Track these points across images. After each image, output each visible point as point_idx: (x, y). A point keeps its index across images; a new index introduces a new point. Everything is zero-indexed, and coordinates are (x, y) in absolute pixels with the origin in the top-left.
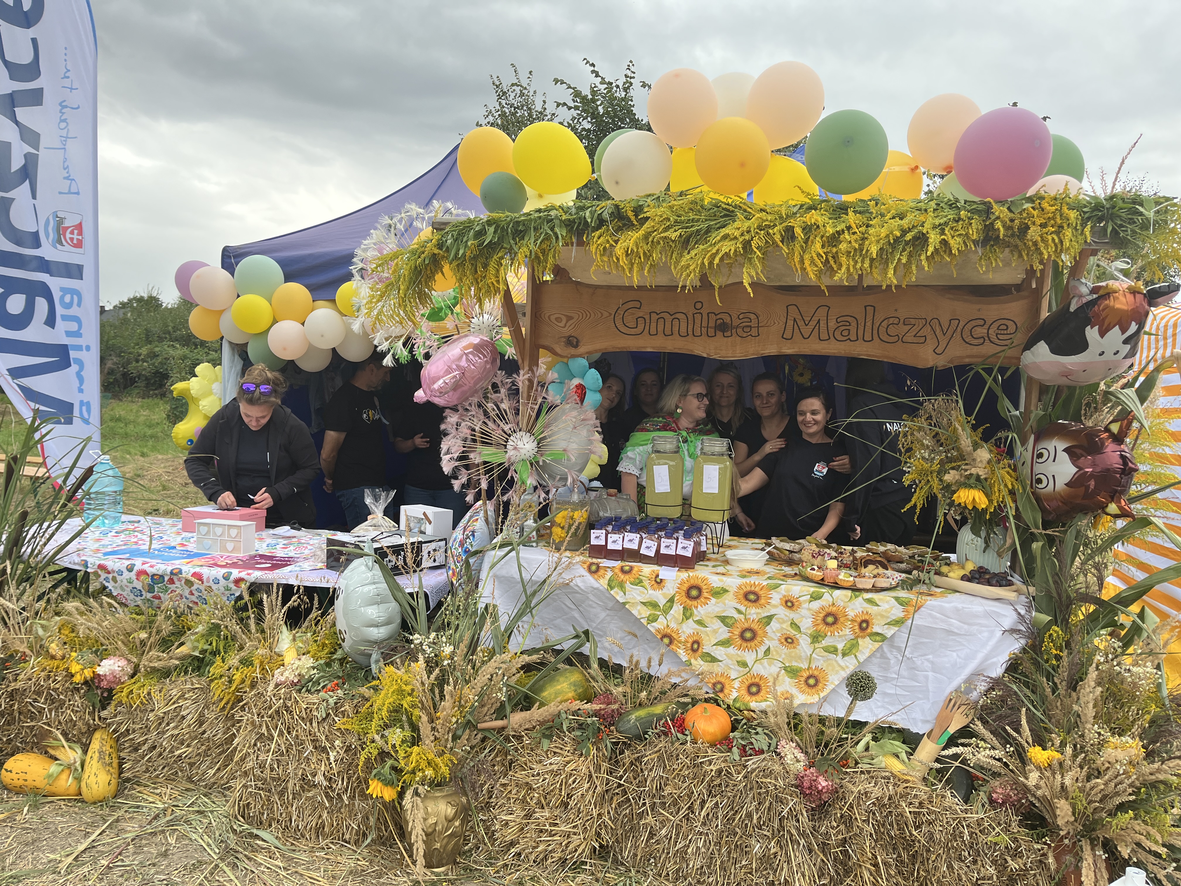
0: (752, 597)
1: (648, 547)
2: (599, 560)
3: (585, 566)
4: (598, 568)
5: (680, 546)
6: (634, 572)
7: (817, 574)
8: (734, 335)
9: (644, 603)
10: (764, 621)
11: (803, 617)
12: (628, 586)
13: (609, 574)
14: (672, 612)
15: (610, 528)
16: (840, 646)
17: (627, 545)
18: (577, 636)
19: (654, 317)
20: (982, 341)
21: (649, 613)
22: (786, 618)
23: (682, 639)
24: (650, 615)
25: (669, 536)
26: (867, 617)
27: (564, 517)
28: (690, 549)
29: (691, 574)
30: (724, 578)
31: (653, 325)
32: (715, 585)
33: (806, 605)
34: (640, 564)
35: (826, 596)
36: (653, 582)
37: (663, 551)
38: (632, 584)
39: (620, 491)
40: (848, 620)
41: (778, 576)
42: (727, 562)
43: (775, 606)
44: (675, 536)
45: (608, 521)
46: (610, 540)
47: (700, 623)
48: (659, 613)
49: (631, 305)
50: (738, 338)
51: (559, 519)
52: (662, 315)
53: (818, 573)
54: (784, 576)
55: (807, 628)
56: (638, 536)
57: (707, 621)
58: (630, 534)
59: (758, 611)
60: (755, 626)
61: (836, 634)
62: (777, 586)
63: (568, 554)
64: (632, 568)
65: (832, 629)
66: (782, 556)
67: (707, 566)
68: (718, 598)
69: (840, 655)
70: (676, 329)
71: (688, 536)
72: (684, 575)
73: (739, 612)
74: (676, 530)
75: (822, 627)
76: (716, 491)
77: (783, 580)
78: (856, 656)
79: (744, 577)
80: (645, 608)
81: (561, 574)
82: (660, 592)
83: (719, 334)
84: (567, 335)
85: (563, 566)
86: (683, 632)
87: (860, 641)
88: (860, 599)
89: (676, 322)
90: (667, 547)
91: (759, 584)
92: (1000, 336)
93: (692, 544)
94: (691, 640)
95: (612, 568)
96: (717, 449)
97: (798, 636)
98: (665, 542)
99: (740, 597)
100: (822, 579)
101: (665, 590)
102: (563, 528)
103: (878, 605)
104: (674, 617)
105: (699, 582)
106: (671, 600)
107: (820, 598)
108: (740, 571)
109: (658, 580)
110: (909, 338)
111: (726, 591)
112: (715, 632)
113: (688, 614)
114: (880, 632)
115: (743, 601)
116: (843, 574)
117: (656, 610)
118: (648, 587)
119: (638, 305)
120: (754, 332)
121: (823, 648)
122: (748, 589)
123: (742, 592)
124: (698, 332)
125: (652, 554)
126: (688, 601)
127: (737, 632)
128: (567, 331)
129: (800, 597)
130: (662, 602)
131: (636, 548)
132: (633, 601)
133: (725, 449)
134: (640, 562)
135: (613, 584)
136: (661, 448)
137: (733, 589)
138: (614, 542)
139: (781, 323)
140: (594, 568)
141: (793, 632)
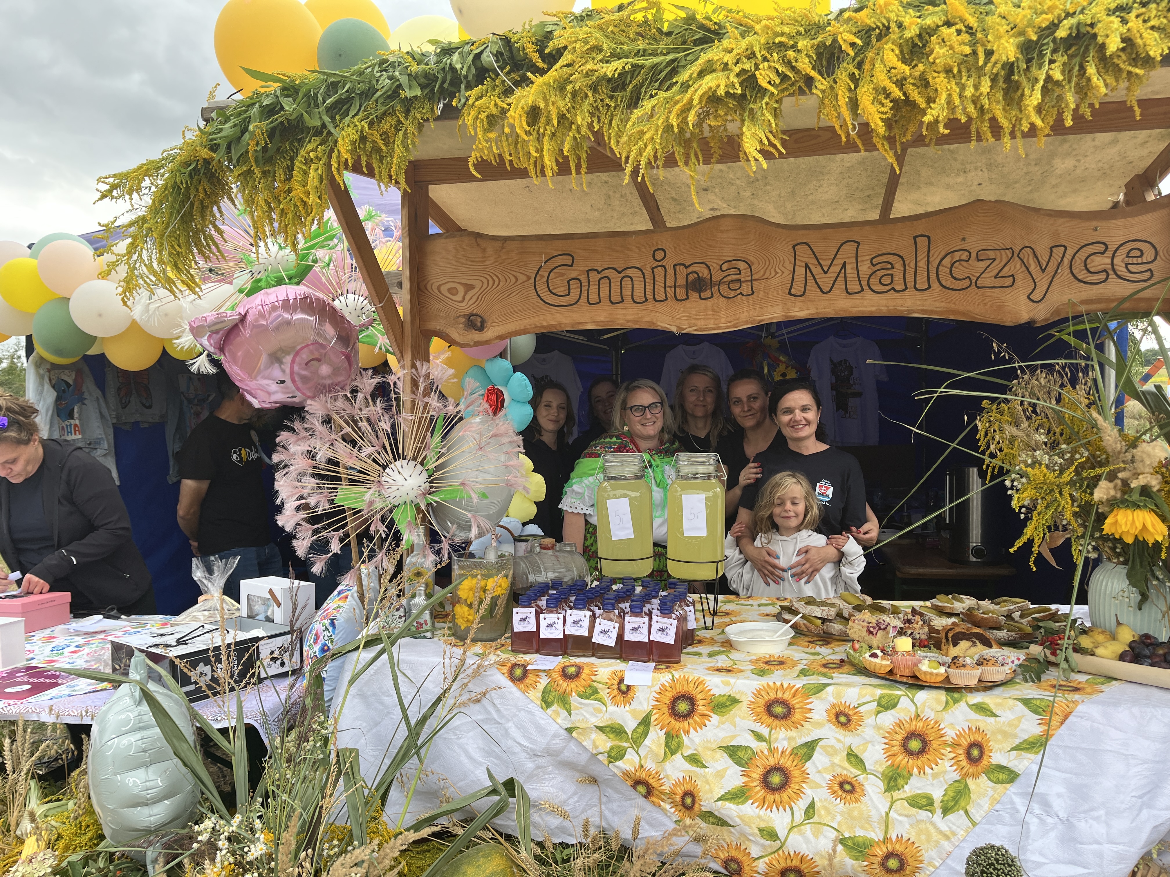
0: (779, 710)
1: (604, 632)
2: (527, 657)
3: (505, 670)
4: (526, 672)
5: (655, 627)
6: (583, 675)
7: (882, 663)
8: (716, 295)
9: (601, 729)
10: (802, 751)
11: (868, 742)
12: (574, 699)
13: (544, 681)
14: (647, 742)
15: (543, 602)
16: (937, 795)
17: (571, 630)
18: (494, 792)
19: (594, 277)
20: (1103, 276)
21: (609, 745)
22: (838, 746)
23: (666, 788)
24: (612, 748)
25: (636, 612)
26: (978, 738)
27: (471, 589)
28: (672, 632)
29: (677, 675)
30: (730, 679)
31: (594, 288)
32: (716, 692)
33: (870, 720)
34: (593, 660)
35: (904, 703)
36: (616, 692)
37: (629, 636)
38: (580, 696)
39: (559, 539)
40: (945, 743)
41: (815, 666)
42: (729, 645)
43: (819, 725)
44: (646, 609)
45: (542, 589)
46: (543, 624)
47: (694, 759)
48: (626, 745)
49: (558, 261)
50: (722, 299)
51: (463, 593)
52: (606, 273)
53: (885, 662)
54: (825, 666)
55: (876, 762)
56: (588, 613)
57: (706, 756)
58: (574, 612)
59: (790, 733)
60: (787, 763)
61: (928, 770)
62: (820, 689)
63: (478, 648)
64: (579, 669)
65: (919, 762)
66: (812, 627)
67: (699, 654)
68: (722, 714)
69: (939, 811)
70: (627, 292)
71: (666, 610)
72: (665, 677)
73: (759, 737)
74: (646, 598)
75: (902, 759)
76: (704, 533)
77: (825, 675)
78: (966, 812)
79: (761, 673)
80: (603, 736)
81: (465, 685)
82: (627, 708)
83: (694, 295)
84: (468, 312)
85: (469, 671)
86: (667, 776)
87: (970, 782)
88: (962, 704)
89: (627, 283)
90: (635, 629)
91: (790, 687)
92: (1132, 268)
93: (675, 623)
94: (680, 791)
95: (548, 672)
96: (701, 469)
97: (861, 778)
98: (630, 621)
99: (759, 710)
100: (891, 672)
101: (634, 704)
102: (470, 606)
103: (995, 716)
104: (651, 750)
105: (690, 689)
106: (645, 722)
107: (894, 706)
108: (754, 662)
109: (623, 688)
110: (987, 280)
111: (735, 701)
112: (720, 775)
113: (674, 745)
114: (1004, 763)
115: (765, 717)
116: (926, 662)
117: (621, 740)
118: (607, 700)
119: (568, 260)
120: (746, 288)
121: (907, 799)
122: (772, 696)
123: (762, 702)
124: (661, 296)
125: (611, 642)
126: (673, 722)
127: (757, 774)
128: (465, 308)
129: (860, 705)
130: (630, 725)
131: (586, 634)
132: (584, 726)
133: (712, 468)
134: (593, 655)
135: (551, 698)
136: (615, 472)
137: (747, 698)
138: (550, 626)
139: (787, 272)
140: (518, 672)
141: (851, 771)
